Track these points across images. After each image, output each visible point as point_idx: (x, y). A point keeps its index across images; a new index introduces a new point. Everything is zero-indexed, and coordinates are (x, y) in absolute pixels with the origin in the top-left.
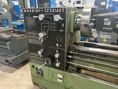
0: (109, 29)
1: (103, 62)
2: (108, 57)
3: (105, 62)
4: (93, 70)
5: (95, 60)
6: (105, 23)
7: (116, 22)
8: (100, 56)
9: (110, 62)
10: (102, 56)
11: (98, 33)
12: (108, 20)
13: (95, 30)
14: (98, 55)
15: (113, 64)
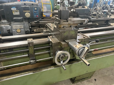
0: (19, 18)
1: (11, 56)
2: (14, 50)
3: (14, 55)
4: (5, 68)
5: (3, 57)
6: (13, 13)
7: (24, 11)
8: (5, 51)
9: (19, 54)
10: (8, 51)
11: (10, 24)
12: (16, 9)
13: (6, 21)
14: (3, 51)
15: (22, 54)
